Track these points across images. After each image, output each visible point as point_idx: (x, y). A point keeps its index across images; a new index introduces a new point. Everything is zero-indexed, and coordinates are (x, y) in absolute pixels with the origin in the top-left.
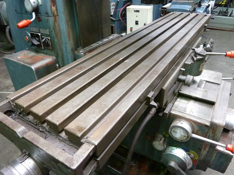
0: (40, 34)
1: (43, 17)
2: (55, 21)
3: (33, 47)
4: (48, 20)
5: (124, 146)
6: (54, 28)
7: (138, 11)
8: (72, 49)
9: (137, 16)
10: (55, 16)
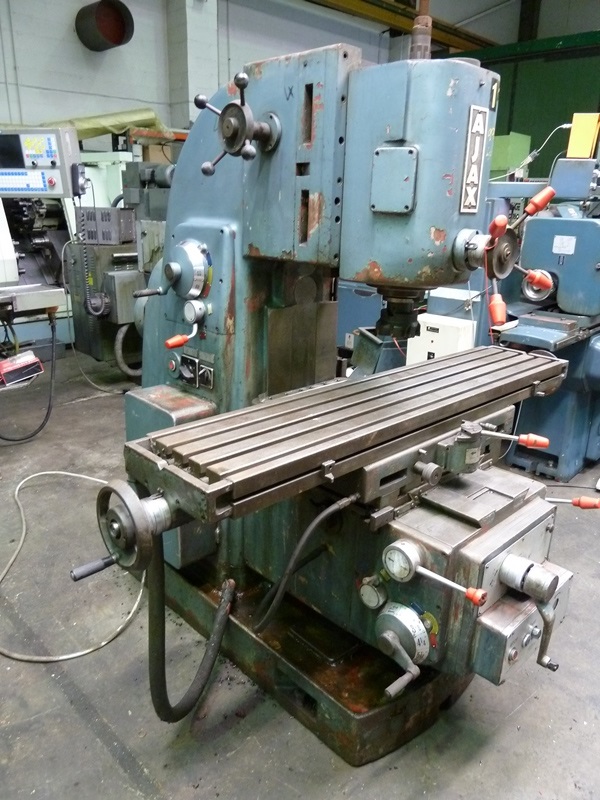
0: (197, 361)
1: (210, 334)
2: (229, 341)
3: (180, 382)
4: (216, 340)
5: (315, 609)
6: (225, 354)
7: (436, 330)
8: (249, 394)
9: (433, 341)
10: (229, 335)
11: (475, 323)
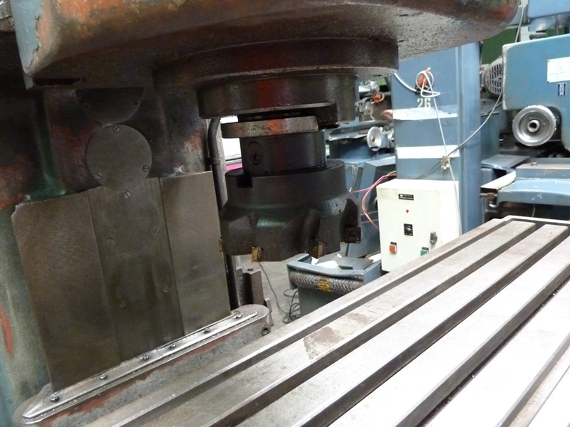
7: (410, 197)
9: (407, 211)
11: (457, 183)
